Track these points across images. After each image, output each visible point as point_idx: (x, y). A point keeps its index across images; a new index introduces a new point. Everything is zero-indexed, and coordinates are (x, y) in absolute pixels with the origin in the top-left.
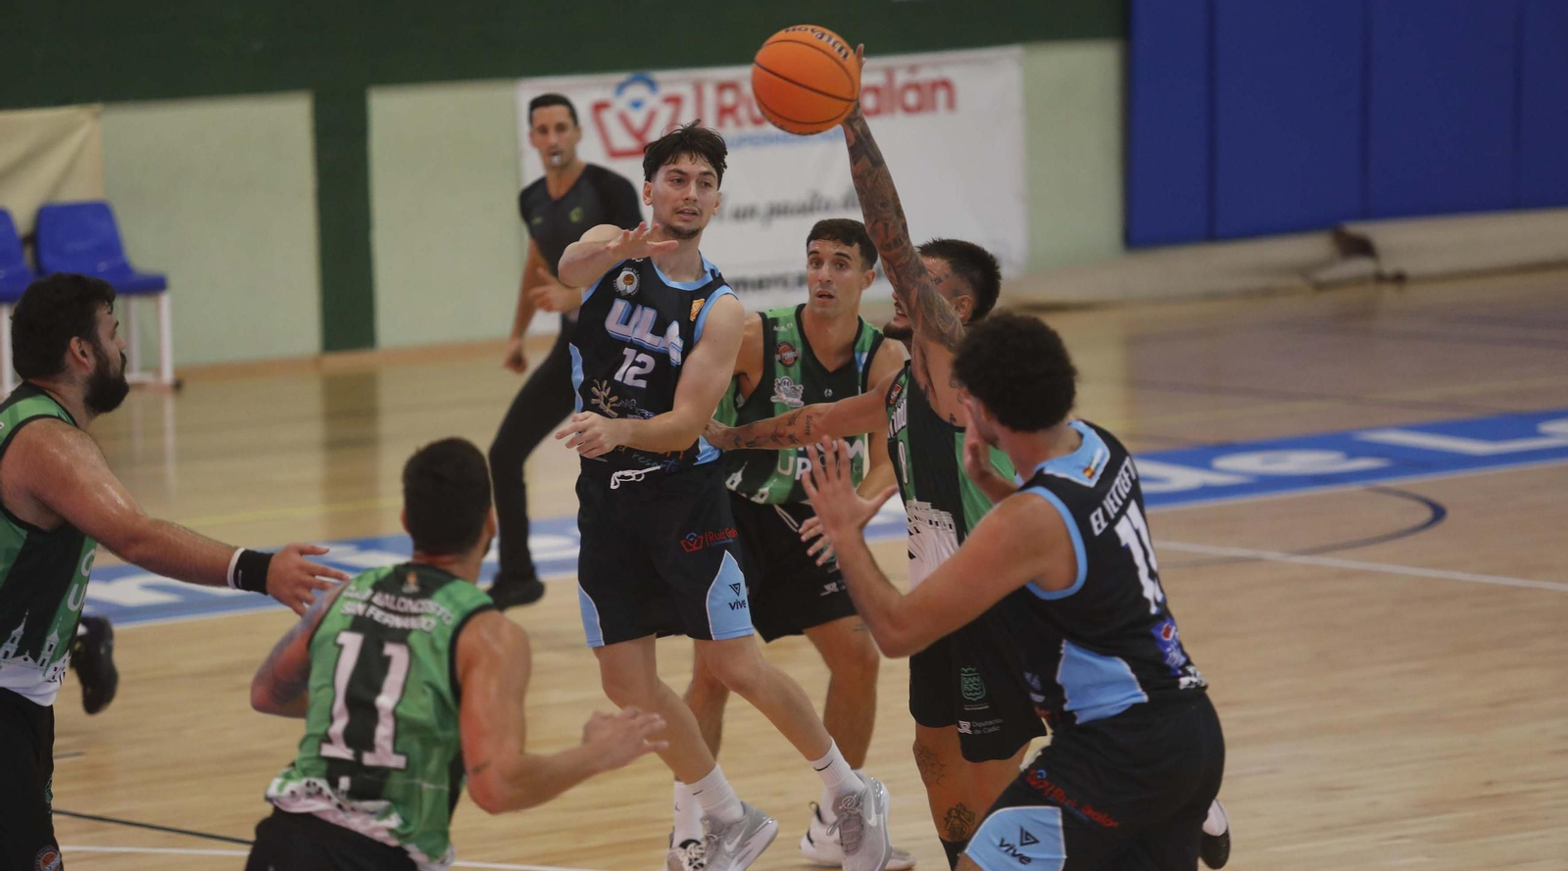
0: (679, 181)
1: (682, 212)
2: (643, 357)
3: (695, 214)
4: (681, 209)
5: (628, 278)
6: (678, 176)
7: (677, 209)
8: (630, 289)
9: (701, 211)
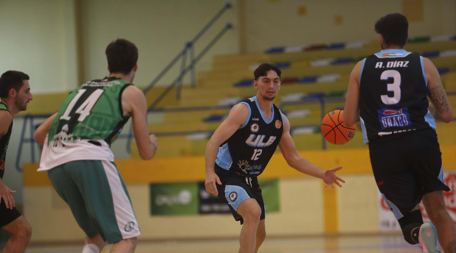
0: (267, 82)
1: (269, 92)
2: (259, 150)
3: (273, 92)
4: (269, 91)
5: (255, 127)
6: (266, 80)
7: (268, 91)
8: (256, 130)
9: (275, 92)
